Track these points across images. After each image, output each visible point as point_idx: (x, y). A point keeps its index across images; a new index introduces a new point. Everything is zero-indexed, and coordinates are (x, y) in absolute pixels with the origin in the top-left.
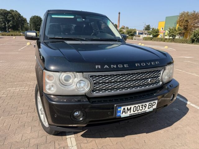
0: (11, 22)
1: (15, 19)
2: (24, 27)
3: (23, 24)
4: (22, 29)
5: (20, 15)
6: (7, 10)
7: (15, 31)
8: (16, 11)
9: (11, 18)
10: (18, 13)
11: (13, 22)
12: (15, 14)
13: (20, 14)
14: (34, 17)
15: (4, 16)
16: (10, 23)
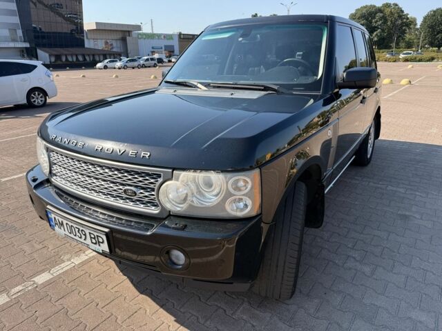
0: (379, 30)
1: (389, 23)
2: (403, 39)
3: (404, 32)
4: (397, 44)
5: (403, 12)
6: (375, 6)
7: (381, 51)
8: (396, 5)
9: (381, 22)
10: (399, 8)
11: (383, 31)
12: (391, 12)
13: (403, 9)
14: (434, 12)
15: (367, 19)
16: (375, 33)
